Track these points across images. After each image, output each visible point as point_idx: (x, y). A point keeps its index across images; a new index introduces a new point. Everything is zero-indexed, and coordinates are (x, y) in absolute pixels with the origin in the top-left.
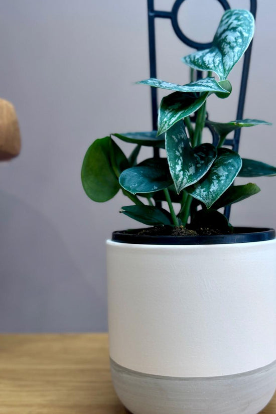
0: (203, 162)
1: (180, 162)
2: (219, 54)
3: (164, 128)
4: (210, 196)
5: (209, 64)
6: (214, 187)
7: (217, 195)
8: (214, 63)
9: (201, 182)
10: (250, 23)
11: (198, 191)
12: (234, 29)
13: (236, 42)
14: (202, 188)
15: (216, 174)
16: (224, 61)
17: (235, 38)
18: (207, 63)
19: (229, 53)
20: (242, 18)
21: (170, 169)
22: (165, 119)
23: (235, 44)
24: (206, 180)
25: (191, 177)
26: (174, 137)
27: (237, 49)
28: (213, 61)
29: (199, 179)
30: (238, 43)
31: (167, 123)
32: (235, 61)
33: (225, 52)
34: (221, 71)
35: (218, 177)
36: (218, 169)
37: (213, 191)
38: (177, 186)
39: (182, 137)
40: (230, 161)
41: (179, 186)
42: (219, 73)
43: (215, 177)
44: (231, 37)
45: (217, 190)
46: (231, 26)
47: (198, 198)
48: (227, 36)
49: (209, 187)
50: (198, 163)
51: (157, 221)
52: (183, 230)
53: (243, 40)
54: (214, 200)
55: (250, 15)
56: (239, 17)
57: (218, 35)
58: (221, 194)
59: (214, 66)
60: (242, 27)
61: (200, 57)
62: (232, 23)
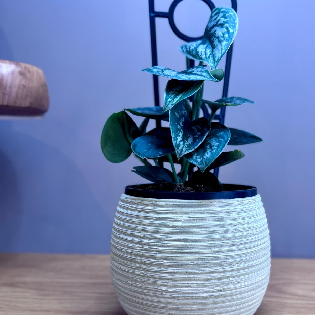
0: (199, 133)
1: (181, 134)
2: (210, 46)
3: (168, 107)
4: (204, 162)
5: (201, 55)
6: (208, 155)
7: (209, 161)
8: (206, 54)
9: (197, 150)
10: (234, 20)
11: (194, 157)
12: (222, 25)
13: (223, 37)
14: (198, 155)
15: (209, 144)
16: (214, 53)
17: (223, 33)
18: (200, 54)
19: (218, 46)
20: (228, 16)
21: (173, 139)
22: (169, 100)
23: (222, 39)
24: (202, 149)
25: (189, 146)
26: (176, 113)
27: (224, 43)
28: (205, 52)
29: (196, 148)
30: (225, 38)
31: (171, 102)
32: (223, 53)
33: (215, 45)
34: (212, 61)
35: (211, 147)
36: (211, 140)
37: (207, 158)
38: (178, 154)
39: (183, 114)
40: (221, 133)
41: (179, 153)
42: (210, 64)
43: (208, 147)
44: (219, 32)
45: (210, 157)
46: (219, 23)
47: (195, 163)
48: (216, 31)
49: (204, 155)
50: (196, 134)
51: (161, 179)
52: (182, 187)
53: (229, 35)
54: (207, 165)
55: (234, 13)
56: (225, 15)
57: (209, 29)
58: (213, 161)
59: (206, 57)
60: (228, 23)
61: (194, 48)
62: (220, 20)
